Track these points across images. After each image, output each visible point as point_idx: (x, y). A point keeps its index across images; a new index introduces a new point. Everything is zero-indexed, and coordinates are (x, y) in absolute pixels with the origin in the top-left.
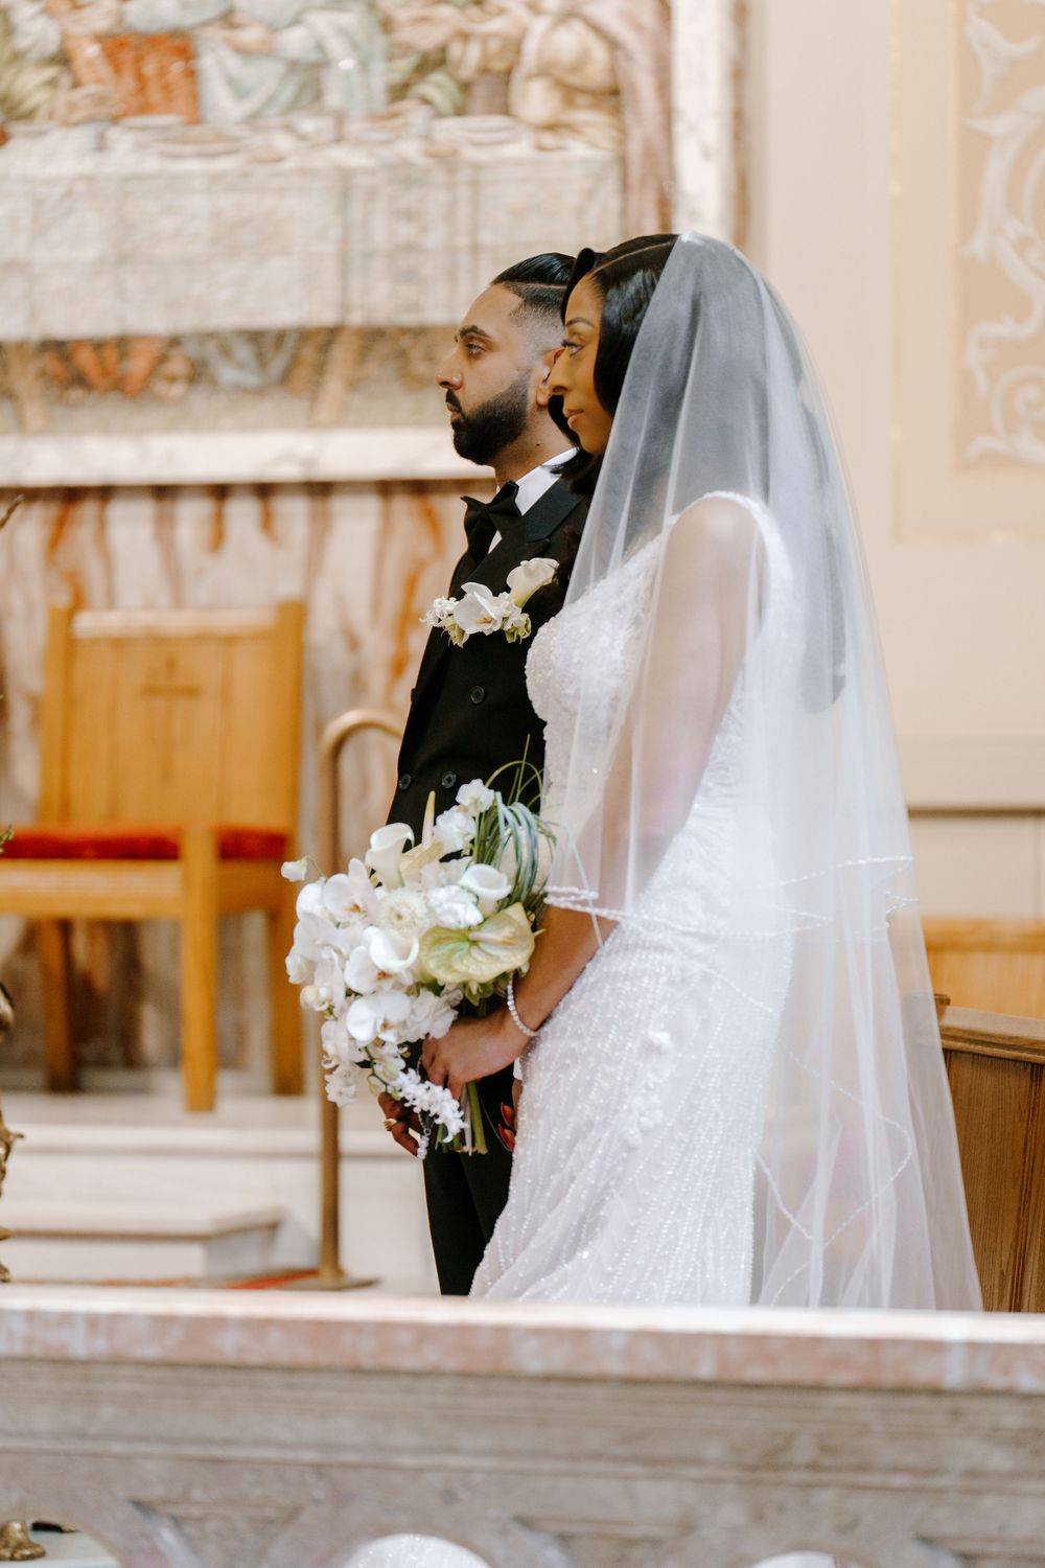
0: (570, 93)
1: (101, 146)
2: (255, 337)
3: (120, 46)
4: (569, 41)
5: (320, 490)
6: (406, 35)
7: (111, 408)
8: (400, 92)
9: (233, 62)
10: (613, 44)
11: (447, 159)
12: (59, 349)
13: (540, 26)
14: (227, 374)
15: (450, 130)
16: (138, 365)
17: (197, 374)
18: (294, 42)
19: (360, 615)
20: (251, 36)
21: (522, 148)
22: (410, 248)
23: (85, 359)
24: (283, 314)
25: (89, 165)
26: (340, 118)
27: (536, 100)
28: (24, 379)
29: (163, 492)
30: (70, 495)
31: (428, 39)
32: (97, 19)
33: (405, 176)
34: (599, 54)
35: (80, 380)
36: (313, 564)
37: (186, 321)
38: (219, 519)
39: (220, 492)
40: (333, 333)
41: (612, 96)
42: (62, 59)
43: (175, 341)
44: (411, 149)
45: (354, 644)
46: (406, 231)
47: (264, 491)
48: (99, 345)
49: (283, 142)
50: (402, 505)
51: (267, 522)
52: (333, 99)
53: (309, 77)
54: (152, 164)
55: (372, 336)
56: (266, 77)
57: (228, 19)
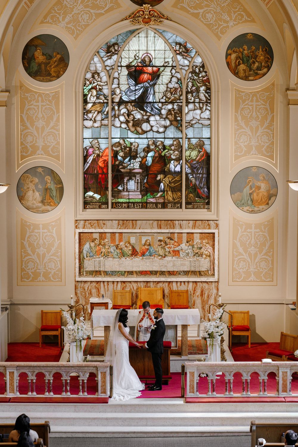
0: (207, 256)
1: (172, 258)
2: (184, 271)
3: (174, 251)
4: (206, 252)
5: (188, 282)
6: (195, 251)
7: (172, 276)
8: (194, 255)
9: (182, 253)
10: (210, 253)
11: (198, 260)
12: (169, 272)
13: (204, 251)
14: (182, 274)
15: (198, 258)
16: (175, 273)
17: (179, 274)
18: (187, 251)
19: (191, 290)
20: (183, 251)
21: (203, 259)
22: (195, 266)
23: (171, 272)
24: (186, 270)
25: (171, 259)
26: (190, 257)
27: (204, 256)
28: (166, 274)
29: (177, 282)
30: (170, 282)
31: (197, 252)
32: (172, 249)
33: (195, 261)
34: (209, 253)
35: (171, 274)
36: (188, 287)
37: (179, 270)
38: (181, 283)
39: (181, 282)
40: (189, 271)
41: (210, 256)
42: (169, 252)
43: (178, 271)
44: (195, 259)
45: (191, 292)
46: (195, 265)
47: (184, 282)
48: (172, 271)
49: (186, 258)
50: (194, 283)
51: (184, 284)
52: (190, 255)
53: (188, 254)
54: (176, 259)
55: (192, 271)
56: (185, 254)
57: (182, 250)
